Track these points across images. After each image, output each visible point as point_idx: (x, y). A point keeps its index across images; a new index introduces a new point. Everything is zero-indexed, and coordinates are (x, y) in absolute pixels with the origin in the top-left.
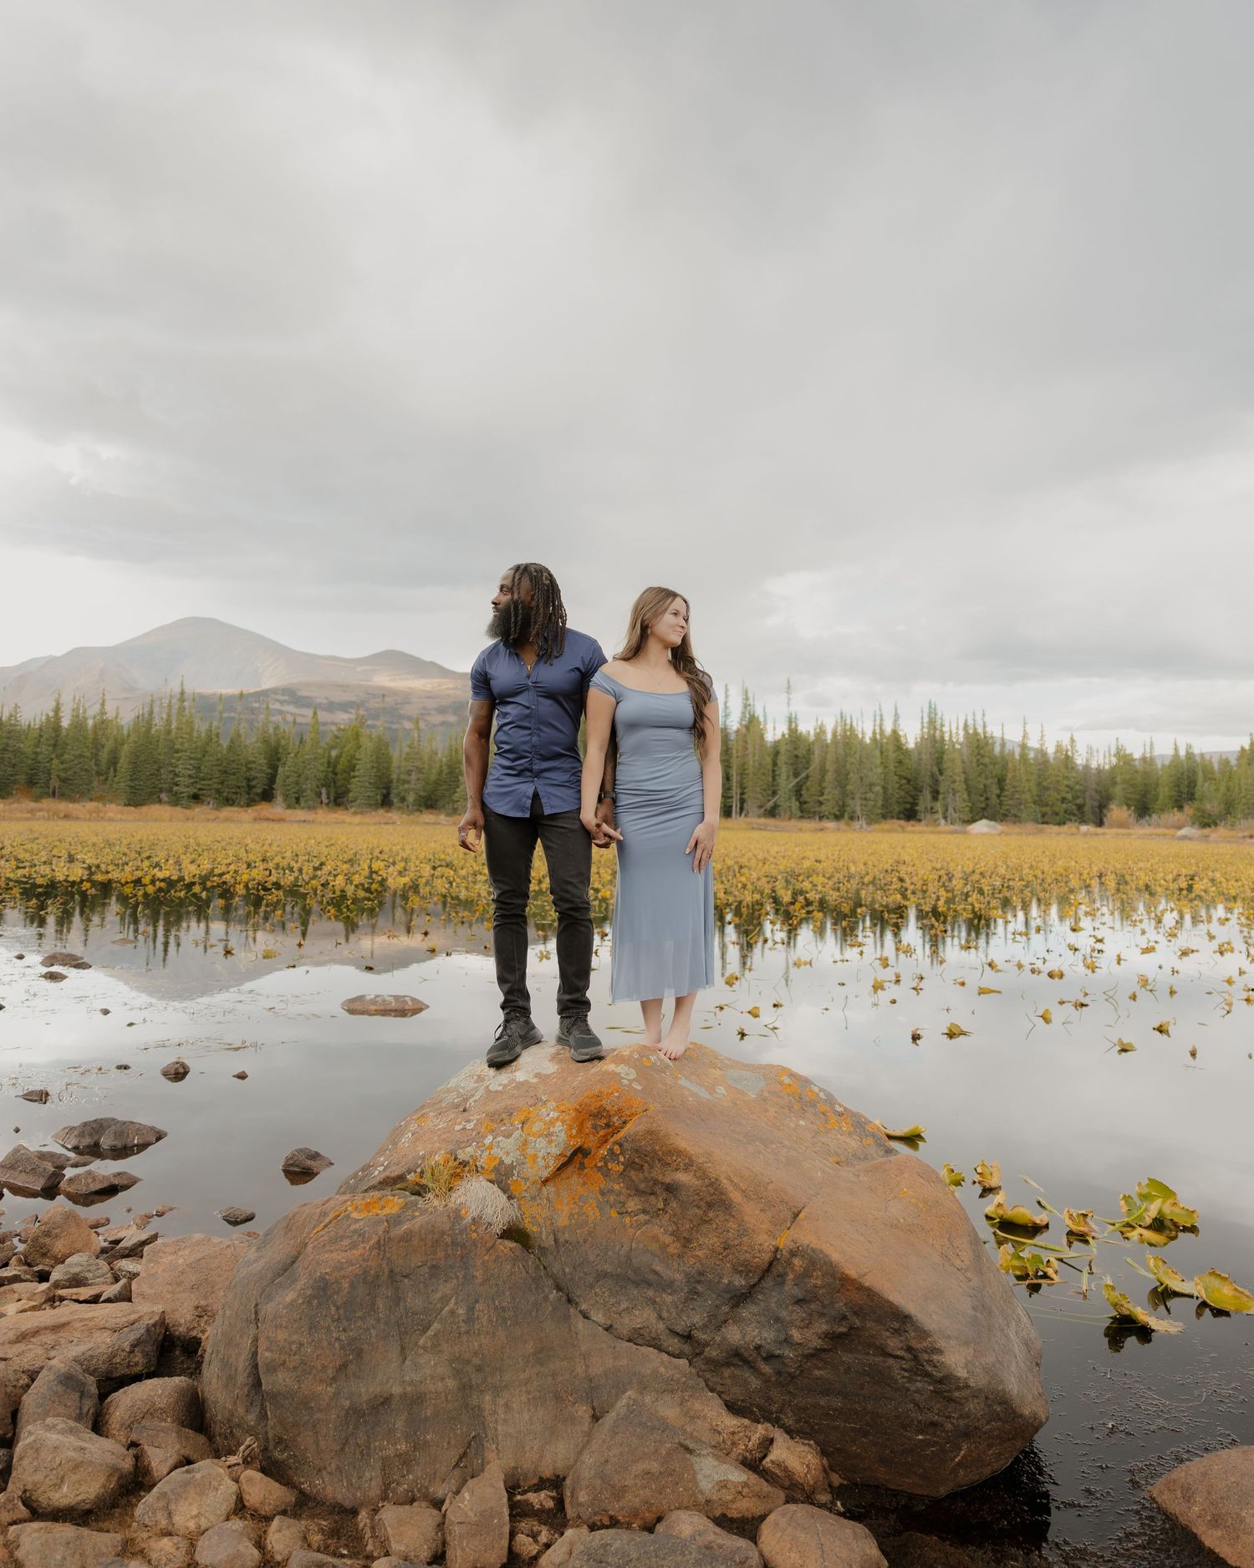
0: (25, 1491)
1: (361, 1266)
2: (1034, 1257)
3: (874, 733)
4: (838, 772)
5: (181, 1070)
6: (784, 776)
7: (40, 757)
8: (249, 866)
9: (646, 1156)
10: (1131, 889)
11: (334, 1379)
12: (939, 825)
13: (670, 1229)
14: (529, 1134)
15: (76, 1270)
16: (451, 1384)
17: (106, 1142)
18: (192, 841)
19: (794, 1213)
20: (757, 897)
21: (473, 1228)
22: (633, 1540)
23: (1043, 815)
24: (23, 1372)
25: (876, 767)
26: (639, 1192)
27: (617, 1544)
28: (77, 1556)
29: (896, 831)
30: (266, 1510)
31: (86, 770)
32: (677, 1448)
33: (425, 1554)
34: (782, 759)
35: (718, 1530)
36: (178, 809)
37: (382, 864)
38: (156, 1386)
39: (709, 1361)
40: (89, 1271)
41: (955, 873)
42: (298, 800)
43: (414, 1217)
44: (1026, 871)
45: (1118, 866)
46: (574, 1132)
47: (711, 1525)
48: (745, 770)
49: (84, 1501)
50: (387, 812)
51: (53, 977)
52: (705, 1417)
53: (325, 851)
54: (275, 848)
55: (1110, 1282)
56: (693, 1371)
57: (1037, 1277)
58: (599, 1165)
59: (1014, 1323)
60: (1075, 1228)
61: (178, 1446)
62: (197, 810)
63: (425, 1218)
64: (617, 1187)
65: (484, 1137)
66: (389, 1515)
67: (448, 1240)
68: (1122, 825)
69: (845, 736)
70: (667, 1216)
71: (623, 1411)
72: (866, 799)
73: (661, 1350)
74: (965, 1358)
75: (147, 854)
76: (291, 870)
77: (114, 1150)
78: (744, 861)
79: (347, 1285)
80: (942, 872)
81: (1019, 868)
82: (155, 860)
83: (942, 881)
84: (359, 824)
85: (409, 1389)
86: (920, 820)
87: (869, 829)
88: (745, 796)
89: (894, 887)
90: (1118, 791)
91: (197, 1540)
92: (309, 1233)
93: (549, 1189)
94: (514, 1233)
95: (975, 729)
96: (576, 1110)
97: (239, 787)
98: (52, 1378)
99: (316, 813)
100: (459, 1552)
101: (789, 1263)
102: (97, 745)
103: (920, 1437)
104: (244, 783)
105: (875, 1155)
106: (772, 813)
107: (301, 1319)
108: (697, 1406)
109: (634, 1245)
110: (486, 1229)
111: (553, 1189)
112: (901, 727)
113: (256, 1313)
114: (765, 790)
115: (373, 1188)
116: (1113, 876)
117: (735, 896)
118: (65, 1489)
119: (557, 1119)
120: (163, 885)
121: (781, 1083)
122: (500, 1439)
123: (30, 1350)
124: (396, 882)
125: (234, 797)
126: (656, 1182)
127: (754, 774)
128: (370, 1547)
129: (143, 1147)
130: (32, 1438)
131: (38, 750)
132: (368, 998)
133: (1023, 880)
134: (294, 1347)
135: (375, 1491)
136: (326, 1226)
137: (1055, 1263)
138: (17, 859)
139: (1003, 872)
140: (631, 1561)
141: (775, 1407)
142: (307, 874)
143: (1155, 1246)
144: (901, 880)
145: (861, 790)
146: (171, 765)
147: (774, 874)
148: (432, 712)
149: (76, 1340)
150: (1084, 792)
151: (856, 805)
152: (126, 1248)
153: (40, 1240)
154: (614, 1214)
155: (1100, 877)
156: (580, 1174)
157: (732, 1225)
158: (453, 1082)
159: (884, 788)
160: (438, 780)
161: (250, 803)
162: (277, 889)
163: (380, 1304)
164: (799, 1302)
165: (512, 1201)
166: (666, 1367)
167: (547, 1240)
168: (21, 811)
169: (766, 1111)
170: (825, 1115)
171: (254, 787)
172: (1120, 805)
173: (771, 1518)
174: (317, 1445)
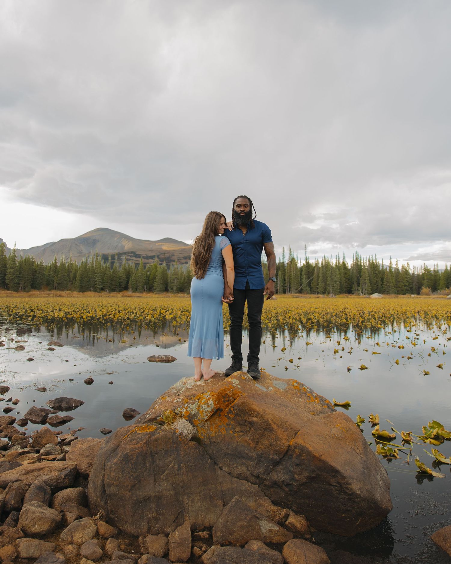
0: (23, 527)
1: (140, 450)
2: (389, 449)
3: (336, 263)
4: (323, 277)
5: (91, 381)
6: (304, 279)
7: (50, 276)
8: (119, 312)
9: (242, 411)
10: (430, 317)
11: (131, 490)
12: (360, 295)
13: (251, 438)
14: (200, 404)
15: (49, 449)
16: (172, 492)
17: (63, 405)
18: (101, 304)
19: (296, 433)
20: (294, 321)
21: (180, 437)
22: (235, 551)
23: (398, 291)
24: (27, 485)
25: (337, 275)
26: (240, 425)
27: (229, 552)
28: (39, 551)
29: (345, 297)
30: (107, 535)
31: (66, 280)
32: (253, 517)
33: (161, 553)
34: (304, 273)
35: (267, 548)
36: (97, 293)
37: (164, 311)
38: (71, 491)
39: (265, 486)
40: (53, 450)
41: (365, 312)
42: (136, 289)
43: (159, 433)
44: (391, 311)
45: (425, 309)
46: (217, 403)
47: (264, 546)
48: (291, 277)
49: (43, 531)
50: (167, 293)
51: (51, 349)
52: (264, 506)
53: (145, 306)
54: (128, 306)
55: (418, 459)
56: (260, 489)
57: (390, 456)
58: (226, 414)
59: (379, 473)
60: (405, 438)
61: (77, 512)
62: (103, 293)
63: (163, 433)
64: (232, 423)
65: (184, 404)
66: (149, 539)
67: (171, 441)
68: (427, 294)
69: (326, 264)
70: (250, 433)
71: (233, 503)
72: (334, 286)
73: (248, 481)
74: (360, 487)
75: (85, 308)
76: (133, 313)
77: (66, 408)
78: (290, 308)
79: (135, 457)
80: (361, 312)
81: (389, 310)
82: (88, 310)
83: (361, 314)
84: (157, 297)
85: (157, 494)
86: (353, 294)
87: (335, 297)
88: (291, 286)
89: (343, 317)
90: (425, 282)
91: (81, 546)
92: (123, 438)
93: (208, 423)
94: (194, 438)
95: (373, 261)
96: (217, 395)
97: (117, 285)
98: (34, 487)
99: (143, 294)
100: (173, 553)
101: (294, 451)
102: (69, 272)
103: (343, 515)
104: (118, 284)
105: (328, 412)
106: (300, 292)
107: (119, 468)
108: (261, 502)
109: (238, 444)
110: (185, 437)
111: (209, 423)
112: (346, 261)
113: (104, 466)
114: (298, 284)
115: (146, 422)
116: (423, 312)
117: (286, 321)
118: (36, 527)
119: (211, 398)
120: (90, 318)
121: (293, 385)
122: (190, 512)
123: (30, 477)
124: (169, 317)
125: (115, 288)
126: (246, 421)
127: (294, 278)
128: (142, 550)
129: (76, 407)
130: (25, 508)
131: (50, 274)
132: (156, 356)
133: (390, 314)
134: (117, 478)
135: (145, 529)
136: (128, 436)
137: (397, 451)
138: (42, 310)
139: (383, 311)
140: (234, 558)
141: (290, 503)
142: (139, 314)
143: (436, 445)
144: (346, 314)
145: (332, 283)
146: (94, 278)
147: (300, 313)
148: (182, 259)
149: (46, 474)
150: (413, 283)
151: (330, 288)
152: (66, 442)
153: (37, 439)
154: (231, 433)
155: (418, 313)
156: (219, 418)
157: (273, 437)
158: (175, 385)
159: (340, 282)
160: (184, 282)
161: (120, 291)
162: (128, 320)
163: (147, 463)
164: (297, 465)
165: (194, 427)
166: (250, 488)
167: (207, 441)
168: (45, 294)
169: (287, 395)
170: (309, 397)
171: (122, 285)
172: (426, 287)
173: (288, 543)
174: (125, 513)
